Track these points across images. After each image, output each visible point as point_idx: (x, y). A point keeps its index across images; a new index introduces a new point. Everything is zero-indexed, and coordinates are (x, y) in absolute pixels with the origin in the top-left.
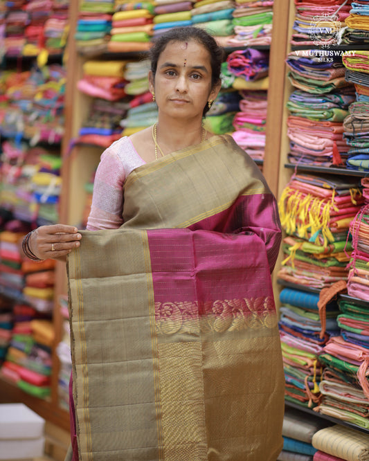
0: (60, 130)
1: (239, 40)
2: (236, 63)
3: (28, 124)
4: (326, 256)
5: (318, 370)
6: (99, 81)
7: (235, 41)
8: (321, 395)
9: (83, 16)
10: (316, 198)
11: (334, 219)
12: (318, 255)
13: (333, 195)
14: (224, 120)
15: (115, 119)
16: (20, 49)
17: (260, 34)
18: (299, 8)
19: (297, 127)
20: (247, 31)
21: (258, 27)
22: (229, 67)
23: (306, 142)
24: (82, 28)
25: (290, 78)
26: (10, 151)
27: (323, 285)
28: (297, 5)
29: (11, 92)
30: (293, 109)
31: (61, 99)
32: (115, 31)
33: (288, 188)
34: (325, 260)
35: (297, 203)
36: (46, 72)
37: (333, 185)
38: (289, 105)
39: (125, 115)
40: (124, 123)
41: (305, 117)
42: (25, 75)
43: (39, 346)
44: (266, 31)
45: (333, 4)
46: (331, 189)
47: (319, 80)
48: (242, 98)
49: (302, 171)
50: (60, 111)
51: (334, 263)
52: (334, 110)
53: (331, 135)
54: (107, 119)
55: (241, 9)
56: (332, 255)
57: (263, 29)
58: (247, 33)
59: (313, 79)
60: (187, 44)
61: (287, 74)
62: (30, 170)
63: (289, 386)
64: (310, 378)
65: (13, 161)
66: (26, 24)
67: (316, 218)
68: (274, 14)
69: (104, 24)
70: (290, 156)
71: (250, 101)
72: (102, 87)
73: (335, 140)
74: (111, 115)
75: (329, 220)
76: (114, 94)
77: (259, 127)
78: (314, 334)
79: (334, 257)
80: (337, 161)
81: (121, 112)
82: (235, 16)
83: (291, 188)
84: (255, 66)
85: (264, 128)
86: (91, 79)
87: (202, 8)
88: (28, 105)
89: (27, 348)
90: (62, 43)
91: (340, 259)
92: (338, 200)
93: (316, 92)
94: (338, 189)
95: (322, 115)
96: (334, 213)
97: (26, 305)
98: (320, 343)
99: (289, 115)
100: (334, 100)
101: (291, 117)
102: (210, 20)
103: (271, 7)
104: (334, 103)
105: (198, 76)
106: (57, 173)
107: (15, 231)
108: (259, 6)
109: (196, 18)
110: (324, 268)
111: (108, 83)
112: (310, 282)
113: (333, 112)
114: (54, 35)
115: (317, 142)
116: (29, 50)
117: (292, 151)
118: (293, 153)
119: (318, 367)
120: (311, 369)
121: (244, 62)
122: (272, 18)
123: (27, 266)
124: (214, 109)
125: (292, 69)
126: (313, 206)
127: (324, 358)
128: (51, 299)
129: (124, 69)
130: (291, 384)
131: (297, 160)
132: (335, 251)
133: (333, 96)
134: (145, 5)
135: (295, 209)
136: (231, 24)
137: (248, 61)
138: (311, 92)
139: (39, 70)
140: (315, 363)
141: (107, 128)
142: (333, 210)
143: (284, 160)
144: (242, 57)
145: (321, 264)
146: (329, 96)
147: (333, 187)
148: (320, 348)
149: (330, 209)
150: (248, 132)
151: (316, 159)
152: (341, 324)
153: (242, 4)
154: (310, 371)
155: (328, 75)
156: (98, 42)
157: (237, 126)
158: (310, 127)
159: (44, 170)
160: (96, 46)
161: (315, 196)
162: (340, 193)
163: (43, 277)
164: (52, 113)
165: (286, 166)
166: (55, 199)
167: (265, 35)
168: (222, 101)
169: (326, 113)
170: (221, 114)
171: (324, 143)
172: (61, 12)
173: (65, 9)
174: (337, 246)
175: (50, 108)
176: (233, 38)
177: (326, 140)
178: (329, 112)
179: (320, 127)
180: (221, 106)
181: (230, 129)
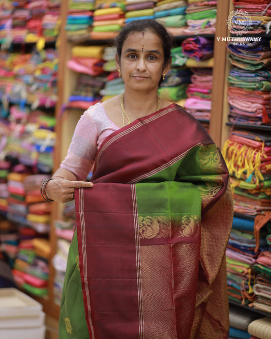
0: (54, 98)
1: (191, 30)
2: (189, 47)
3: (30, 93)
4: (257, 191)
5: (251, 276)
6: (84, 61)
7: (188, 31)
8: (254, 295)
9: (71, 13)
10: (250, 148)
11: (264, 164)
12: (252, 191)
13: (263, 145)
14: (180, 90)
15: (96, 89)
16: (23, 37)
17: (207, 26)
18: (237, 6)
19: (236, 95)
20: (196, 23)
21: (205, 21)
22: (183, 51)
23: (242, 106)
24: (70, 21)
25: (230, 59)
26: (16, 113)
27: (256, 213)
28: (234, 4)
29: (17, 69)
30: (232, 82)
31: (55, 74)
32: (96, 24)
33: (228, 140)
34: (257, 194)
35: (235, 152)
36: (44, 55)
37: (263, 138)
38: (229, 79)
39: (103, 86)
40: (103, 92)
41: (242, 88)
42: (27, 56)
43: (39, 258)
44: (211, 23)
45: (263, 3)
46: (261, 141)
47: (252, 60)
48: (192, 74)
49: (238, 128)
50: (54, 84)
51: (264, 196)
52: (264, 82)
53: (261, 101)
54: (90, 89)
55: (192, 7)
56: (262, 190)
57: (209, 22)
58: (198, 25)
59: (248, 60)
60: (143, 33)
61: (228, 56)
62: (31, 127)
63: (230, 288)
64: (246, 282)
65: (18, 121)
66: (27, 18)
67: (251, 163)
68: (218, 11)
69: (87, 19)
70: (230, 116)
71: (199, 75)
72: (86, 66)
73: (264, 104)
74: (93, 86)
75: (260, 165)
76: (95, 71)
77: (207, 94)
78: (249, 249)
79: (263, 192)
80: (266, 120)
81: (100, 84)
82: (187, 12)
83: (231, 140)
84: (203, 50)
85: (210, 96)
86: (78, 59)
87: (163, 6)
88: (30, 79)
89: (30, 259)
90: (55, 33)
91: (268, 194)
92: (266, 149)
93: (250, 69)
94: (266, 141)
95: (255, 87)
96: (264, 160)
97: (29, 228)
98: (253, 256)
99: (229, 86)
100: (263, 75)
101: (231, 87)
102: (168, 15)
103: (215, 6)
104: (264, 77)
105: (153, 57)
106: (52, 129)
107: (20, 172)
108: (206, 5)
109: (158, 14)
110: (256, 200)
111: (90, 63)
112: (246, 211)
113: (263, 84)
114: (50, 27)
115: (251, 106)
116: (30, 38)
117: (231, 112)
118: (232, 115)
119: (252, 274)
120: (247, 276)
121: (195, 47)
122: (216, 14)
123: (30, 199)
124: (172, 82)
125: (232, 52)
126: (247, 154)
127: (257, 267)
128: (48, 223)
129: (103, 52)
130: (232, 286)
131: (235, 119)
132: (264, 187)
133: (262, 72)
134: (119, 4)
135: (233, 156)
136: (184, 18)
137: (198, 46)
138: (246, 69)
139: (37, 53)
140: (250, 271)
141: (90, 96)
142: (263, 157)
143: (225, 120)
144: (193, 43)
145: (254, 198)
146: (260, 72)
147: (263, 140)
148: (254, 260)
149: (261, 156)
150: (197, 99)
151: (250, 119)
152: (270, 242)
153: (193, 3)
154: (246, 277)
155: (259, 56)
156: (83, 32)
157: (189, 95)
158: (245, 95)
159: (43, 127)
160: (82, 35)
161: (249, 146)
162: (268, 144)
163: (42, 207)
164: (48, 85)
165: (227, 124)
166: (50, 149)
167: (210, 26)
168: (178, 76)
169: (257, 85)
170: (177, 85)
171: (256, 106)
172: (55, 9)
173: (58, 7)
174: (266, 183)
175: (47, 81)
176: (186, 28)
177: (258, 105)
178: (260, 84)
179: (253, 95)
180: (177, 80)
181: (184, 96)
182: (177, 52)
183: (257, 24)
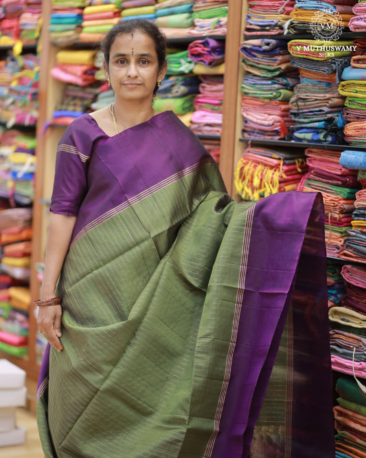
0: (35, 114)
1: (198, 31)
2: (196, 51)
3: (4, 108)
6: (70, 69)
7: (195, 32)
9: (56, 10)
10: (267, 167)
11: (282, 185)
13: (282, 164)
14: (185, 101)
15: (86, 102)
17: (217, 25)
18: (251, 3)
19: (250, 106)
20: (205, 23)
21: (215, 20)
22: (189, 55)
23: (257, 119)
25: (243, 64)
28: (248, 1)
30: (246, 91)
31: (36, 85)
32: (85, 23)
33: (242, 159)
35: (251, 172)
36: (21, 61)
37: (281, 155)
38: (243, 87)
39: (95, 99)
40: (94, 106)
41: (258, 98)
42: (1, 64)
43: (16, 310)
44: (222, 23)
46: (279, 159)
47: (269, 65)
48: (201, 82)
49: (256, 145)
50: (35, 96)
52: (281, 91)
53: (279, 113)
54: (79, 102)
55: (200, 4)
57: (220, 21)
58: (207, 25)
59: (263, 65)
60: (132, 35)
61: (241, 60)
62: (6, 151)
66: (1, 18)
68: (229, 8)
69: (76, 17)
70: (244, 131)
71: (208, 84)
72: (74, 74)
73: (282, 116)
74: (82, 99)
75: (279, 186)
76: (85, 80)
77: (217, 107)
80: (284, 134)
81: (91, 96)
82: (194, 10)
83: (245, 159)
84: (213, 54)
85: (221, 107)
86: (64, 67)
87: (165, 3)
88: (4, 91)
89: (5, 313)
90: (36, 35)
92: (285, 168)
93: (266, 75)
94: (285, 159)
95: (271, 96)
96: (282, 180)
97: (4, 274)
99: (243, 96)
100: (281, 82)
101: (245, 97)
102: (172, 13)
103: (226, 2)
104: (281, 84)
105: (145, 61)
106: (32, 152)
108: (215, 1)
109: (159, 12)
111: (79, 70)
113: (281, 93)
114: (28, 27)
115: (267, 119)
116: (4, 41)
117: (246, 127)
118: (246, 129)
121: (203, 50)
122: (227, 12)
123: (5, 238)
124: (177, 92)
125: (245, 56)
126: (264, 173)
128: (27, 267)
129: (94, 57)
131: (250, 135)
133: (280, 79)
134: (113, 1)
135: (248, 177)
136: (190, 17)
137: (206, 49)
138: (262, 75)
139: (14, 60)
141: (79, 110)
142: (282, 177)
143: (239, 135)
144: (201, 45)
146: (277, 79)
147: (281, 157)
149: (279, 176)
150: (206, 111)
151: (266, 133)
155: (276, 60)
156: (71, 33)
157: (197, 107)
158: (260, 106)
159: (20, 150)
160: (69, 37)
161: (266, 165)
162: (287, 162)
163: (20, 247)
164: (28, 98)
165: (240, 140)
166: (31, 175)
167: (221, 26)
168: (183, 85)
169: (274, 94)
170: (183, 96)
171: (273, 119)
172: (35, 6)
173: (38, 4)
175: (26, 94)
176: (193, 29)
177: (275, 117)
178: (278, 93)
179: (270, 106)
180: (183, 89)
181: (191, 109)
182: (182, 57)
183: (273, 23)
